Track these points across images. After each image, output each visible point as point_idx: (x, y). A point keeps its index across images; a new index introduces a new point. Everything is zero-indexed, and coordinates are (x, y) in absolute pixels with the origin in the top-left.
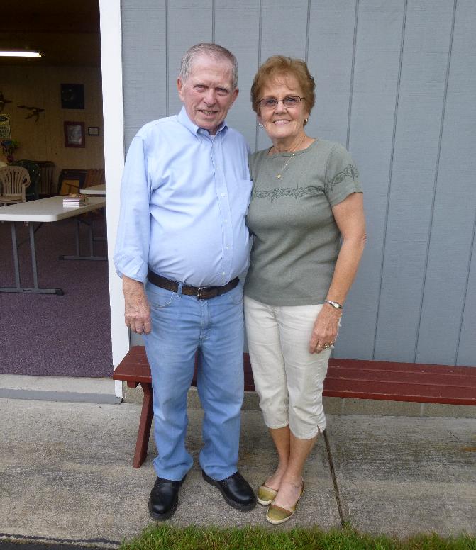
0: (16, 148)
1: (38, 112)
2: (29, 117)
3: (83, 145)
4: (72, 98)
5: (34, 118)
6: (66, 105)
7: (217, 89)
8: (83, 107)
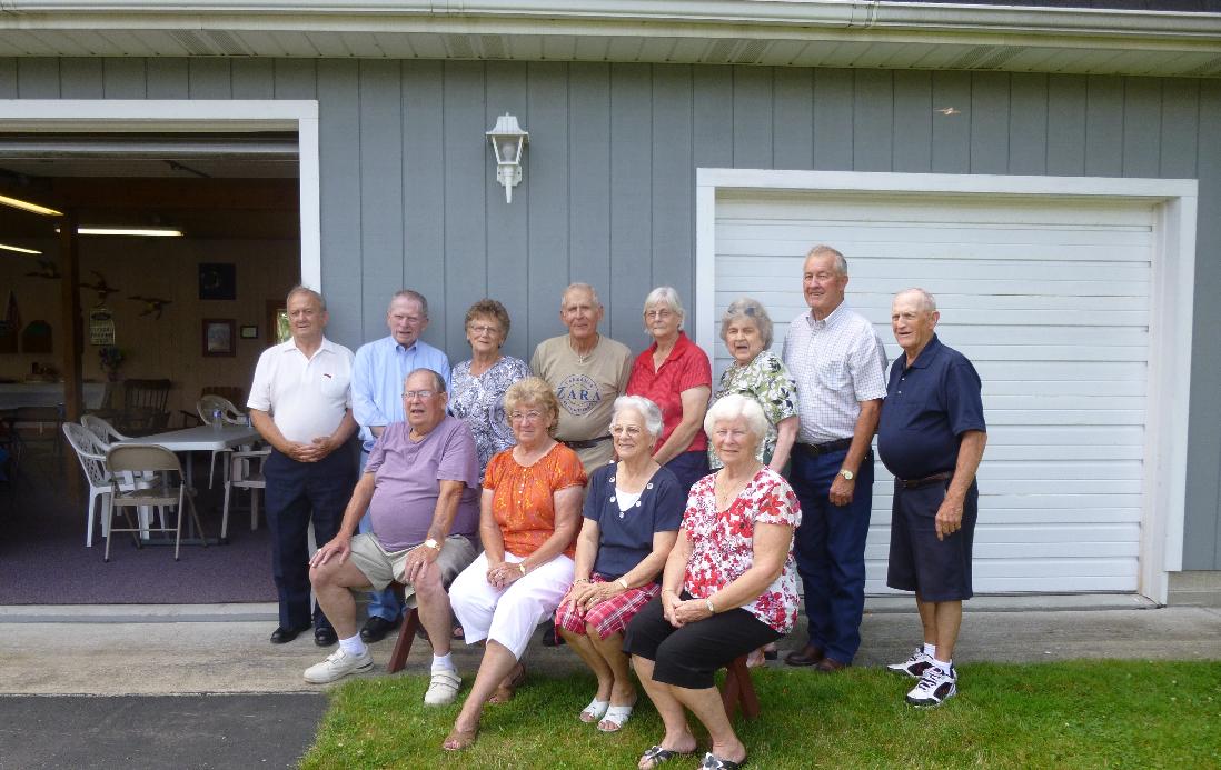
0: (122, 359)
1: (159, 305)
2: (147, 312)
3: (232, 353)
4: (217, 284)
5: (156, 313)
6: (205, 294)
7: (409, 318)
8: (233, 297)
